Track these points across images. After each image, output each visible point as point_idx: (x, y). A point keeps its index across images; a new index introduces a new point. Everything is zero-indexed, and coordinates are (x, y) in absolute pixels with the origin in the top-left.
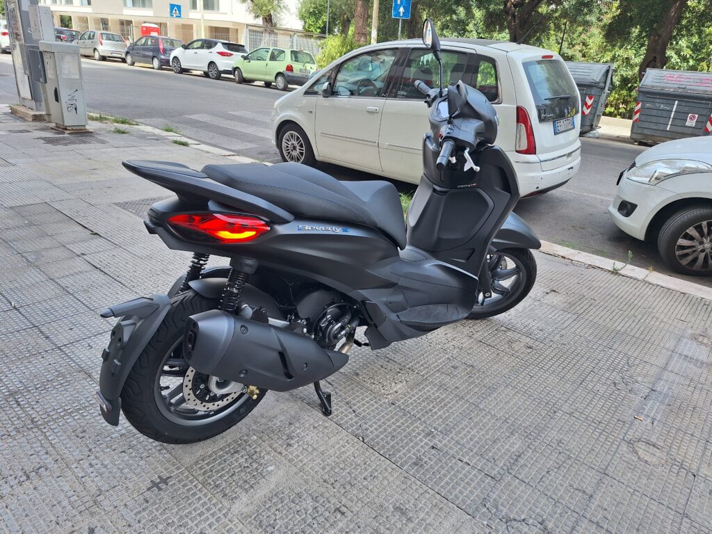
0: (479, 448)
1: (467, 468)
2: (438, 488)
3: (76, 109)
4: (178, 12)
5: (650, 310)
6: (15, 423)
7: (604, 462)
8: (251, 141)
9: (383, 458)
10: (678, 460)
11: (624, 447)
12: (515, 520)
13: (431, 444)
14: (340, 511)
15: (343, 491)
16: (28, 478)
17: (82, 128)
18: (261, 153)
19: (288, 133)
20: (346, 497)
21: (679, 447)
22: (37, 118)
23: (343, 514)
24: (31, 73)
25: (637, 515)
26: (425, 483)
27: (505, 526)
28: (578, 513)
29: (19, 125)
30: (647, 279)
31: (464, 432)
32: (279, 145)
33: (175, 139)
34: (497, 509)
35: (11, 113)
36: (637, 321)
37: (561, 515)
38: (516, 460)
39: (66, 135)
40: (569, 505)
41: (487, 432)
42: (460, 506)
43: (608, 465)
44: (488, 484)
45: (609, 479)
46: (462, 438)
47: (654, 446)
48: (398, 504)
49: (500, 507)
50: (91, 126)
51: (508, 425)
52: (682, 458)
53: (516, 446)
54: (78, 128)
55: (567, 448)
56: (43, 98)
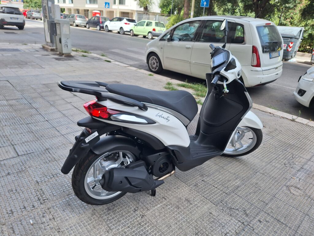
0: (222, 183)
1: (216, 189)
2: (203, 194)
3: (67, 46)
4: (108, 6)
5: (307, 137)
6: (49, 159)
7: (275, 193)
8: (136, 61)
9: (182, 182)
10: (308, 195)
11: (285, 188)
12: (234, 209)
13: (202, 179)
14: (164, 198)
15: (166, 192)
16: (54, 177)
17: (70, 54)
18: (140, 66)
19: (152, 57)
20: (167, 194)
21: (310, 190)
22: (52, 50)
23: (165, 199)
24: (51, 31)
25: (286, 212)
26: (199, 192)
27: (229, 210)
28: (260, 209)
29: (46, 53)
30: (308, 124)
31: (216, 176)
32: (148, 62)
33: (106, 59)
34: (227, 204)
35: (43, 48)
36: (300, 140)
37: (253, 209)
39: (63, 57)
40: (257, 206)
42: (211, 201)
43: (277, 193)
44: (224, 195)
45: (276, 199)
46: (215, 179)
47: (298, 189)
48: (187, 198)
49: (228, 204)
50: (73, 54)
51: (235, 175)
52: (310, 194)
53: (238, 183)
54: (68, 54)
55: (260, 186)
56: (55, 42)
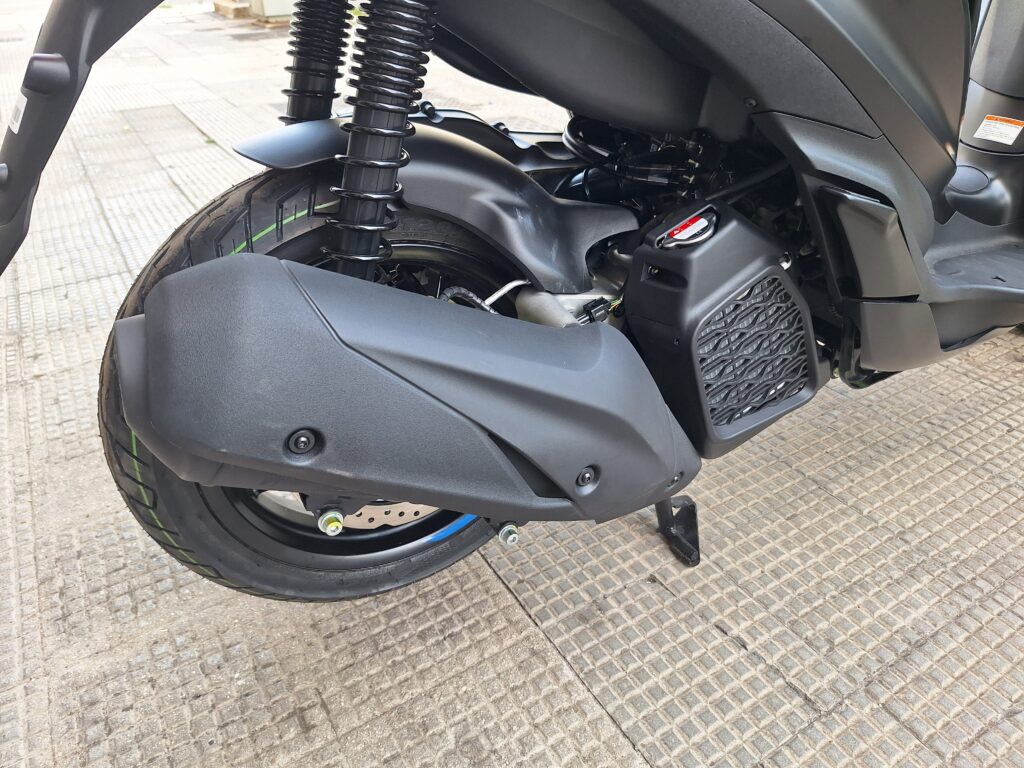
38: (906, 656)
41: (831, 562)
